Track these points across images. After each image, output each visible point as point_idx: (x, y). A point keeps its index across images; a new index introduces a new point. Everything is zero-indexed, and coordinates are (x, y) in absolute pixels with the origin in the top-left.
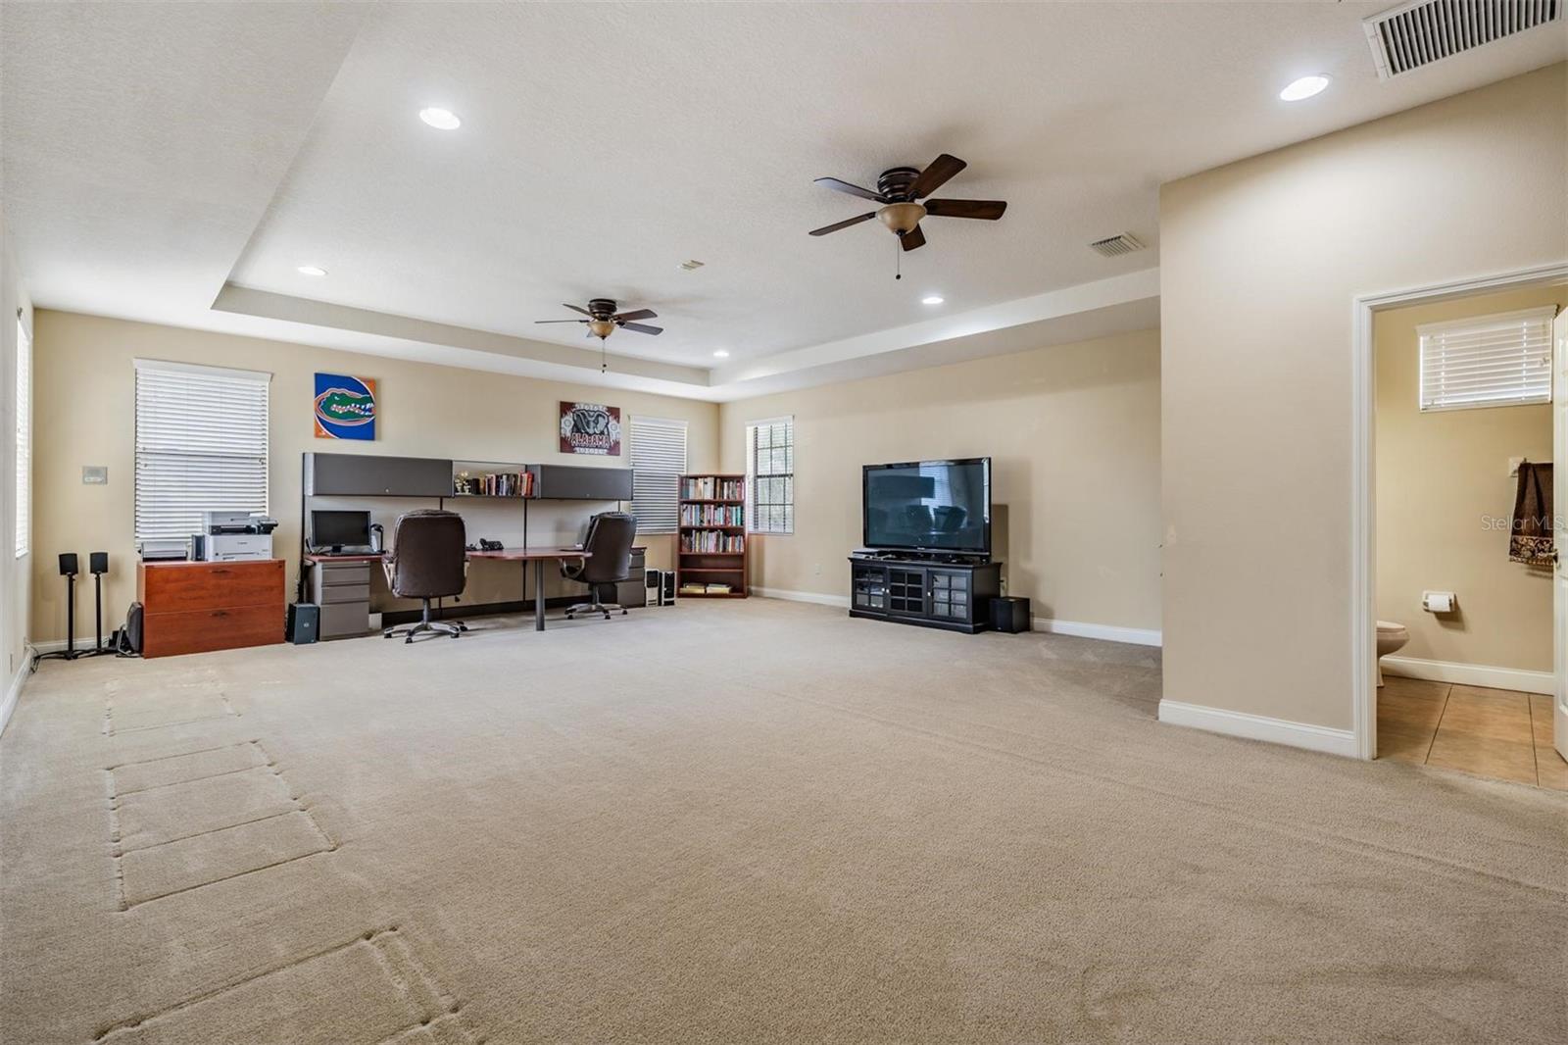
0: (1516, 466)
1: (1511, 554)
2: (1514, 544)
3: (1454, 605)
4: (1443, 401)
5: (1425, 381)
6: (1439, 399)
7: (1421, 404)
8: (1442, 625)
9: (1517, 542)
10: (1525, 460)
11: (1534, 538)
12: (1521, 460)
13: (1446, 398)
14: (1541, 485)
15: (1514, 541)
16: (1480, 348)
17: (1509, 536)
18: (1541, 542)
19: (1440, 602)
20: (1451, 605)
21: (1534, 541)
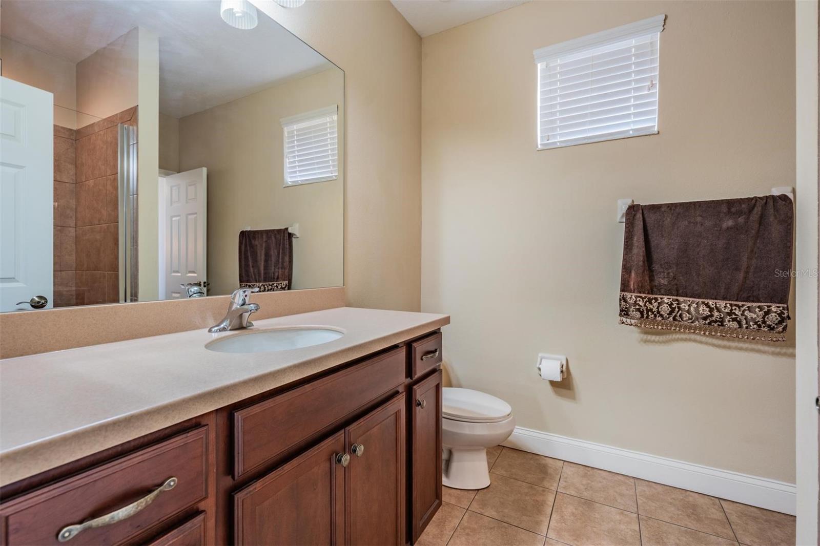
0: (624, 209)
1: (620, 315)
2: (623, 303)
3: (566, 372)
4: (559, 139)
5: (543, 116)
6: (555, 136)
7: (539, 142)
8: (556, 393)
9: (625, 301)
10: (633, 201)
11: (643, 295)
12: (629, 202)
13: (561, 135)
14: (650, 232)
15: (623, 299)
16: (593, 74)
17: (617, 293)
18: (650, 301)
19: (551, 369)
20: (562, 372)
21: (643, 299)
